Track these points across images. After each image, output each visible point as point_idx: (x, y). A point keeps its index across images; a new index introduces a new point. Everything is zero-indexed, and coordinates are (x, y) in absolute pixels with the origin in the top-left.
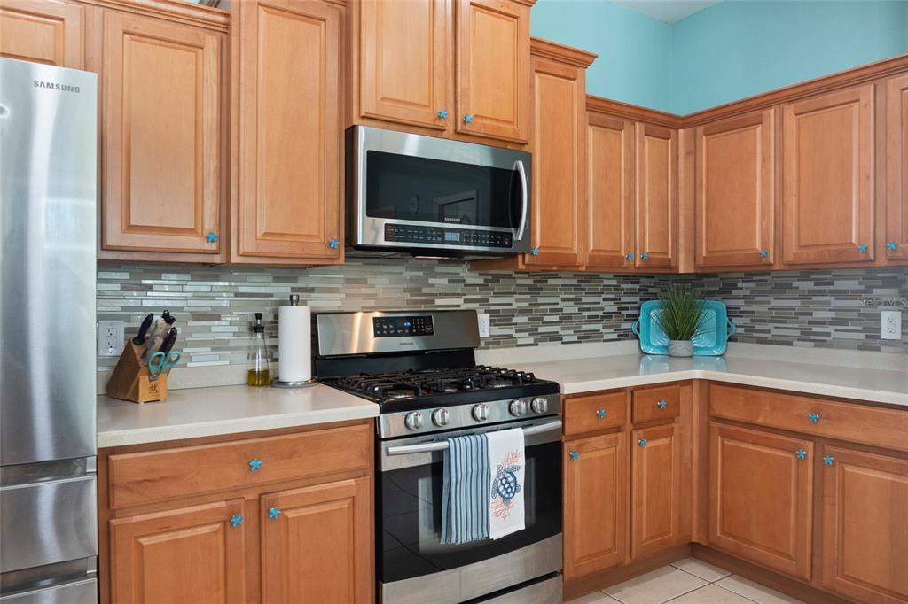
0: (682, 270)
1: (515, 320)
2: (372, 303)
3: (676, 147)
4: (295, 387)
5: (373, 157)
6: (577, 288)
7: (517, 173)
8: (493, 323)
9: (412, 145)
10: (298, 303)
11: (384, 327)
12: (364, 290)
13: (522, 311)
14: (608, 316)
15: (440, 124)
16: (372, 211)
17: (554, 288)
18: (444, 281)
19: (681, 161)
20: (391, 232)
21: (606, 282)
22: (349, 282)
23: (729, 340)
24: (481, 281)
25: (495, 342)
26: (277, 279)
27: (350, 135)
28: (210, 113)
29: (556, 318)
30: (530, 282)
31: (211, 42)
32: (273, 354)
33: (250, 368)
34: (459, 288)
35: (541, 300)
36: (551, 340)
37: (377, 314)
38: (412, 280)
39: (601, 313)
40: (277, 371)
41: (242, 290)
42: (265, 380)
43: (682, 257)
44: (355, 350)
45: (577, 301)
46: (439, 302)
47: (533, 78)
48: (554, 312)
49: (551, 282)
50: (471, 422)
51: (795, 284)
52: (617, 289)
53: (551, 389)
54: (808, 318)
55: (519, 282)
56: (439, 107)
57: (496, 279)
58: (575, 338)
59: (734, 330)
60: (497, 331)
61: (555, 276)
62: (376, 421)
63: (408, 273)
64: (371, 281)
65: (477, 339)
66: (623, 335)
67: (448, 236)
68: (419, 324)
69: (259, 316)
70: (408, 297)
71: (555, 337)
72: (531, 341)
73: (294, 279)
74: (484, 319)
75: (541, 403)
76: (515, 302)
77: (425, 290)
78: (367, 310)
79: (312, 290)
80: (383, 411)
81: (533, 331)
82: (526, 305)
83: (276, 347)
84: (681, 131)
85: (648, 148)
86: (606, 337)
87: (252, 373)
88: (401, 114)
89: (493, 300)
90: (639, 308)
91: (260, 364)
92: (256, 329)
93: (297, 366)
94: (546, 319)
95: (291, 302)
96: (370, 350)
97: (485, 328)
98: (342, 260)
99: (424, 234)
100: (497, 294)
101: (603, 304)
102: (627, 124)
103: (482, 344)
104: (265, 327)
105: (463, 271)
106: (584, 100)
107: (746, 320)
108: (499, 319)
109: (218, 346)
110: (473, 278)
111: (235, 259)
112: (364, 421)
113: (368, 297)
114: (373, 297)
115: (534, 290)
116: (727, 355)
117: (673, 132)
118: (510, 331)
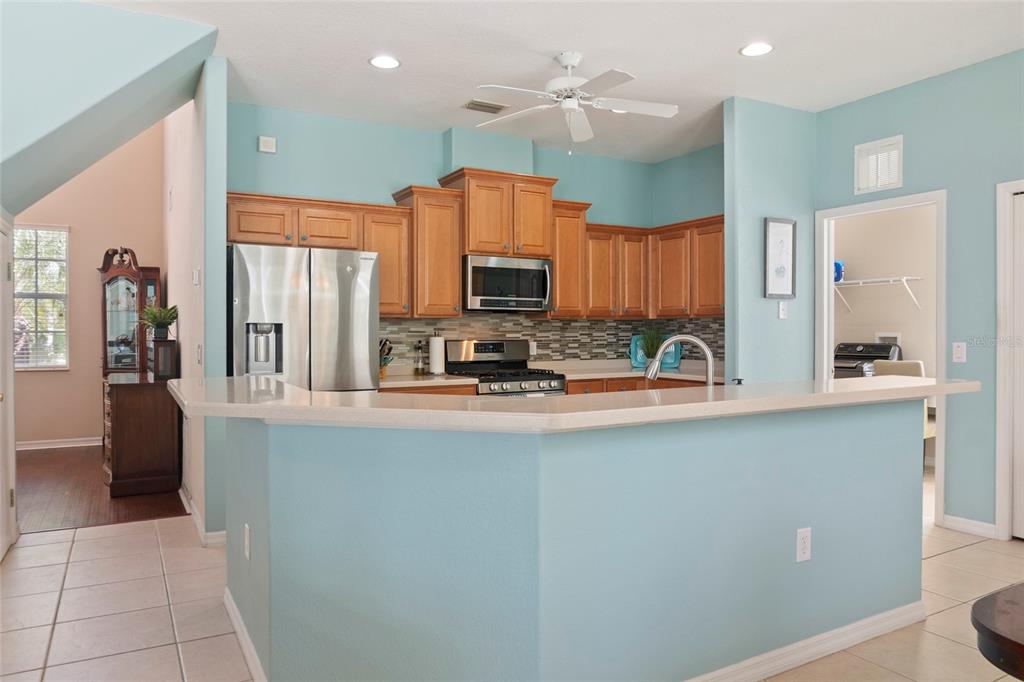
0: (651, 317)
1: (551, 346)
2: (473, 336)
3: (647, 245)
4: (438, 375)
5: (475, 269)
6: (589, 328)
7: (545, 271)
8: (538, 347)
9: (493, 262)
10: (438, 336)
11: (479, 348)
12: (469, 329)
13: (555, 341)
14: (610, 344)
15: (506, 251)
16: (475, 294)
17: (575, 328)
18: (511, 324)
19: (650, 254)
20: (483, 303)
21: (609, 324)
22: (461, 325)
23: (682, 358)
24: (531, 324)
25: (539, 358)
26: (427, 324)
27: (464, 259)
28: (405, 252)
29: (577, 345)
30: (560, 324)
31: (405, 222)
32: (427, 360)
33: (415, 366)
34: (519, 328)
35: (567, 335)
36: (574, 357)
37: (475, 342)
38: (494, 324)
39: (605, 343)
40: (429, 368)
41: (412, 329)
42: (424, 373)
43: (650, 309)
44: (463, 359)
45: (590, 335)
46: (508, 335)
47: (554, 220)
48: (575, 341)
49: (573, 324)
50: (519, 390)
51: (711, 325)
52: (616, 328)
53: (561, 377)
54: (715, 345)
55: (554, 324)
56: (505, 243)
57: (540, 323)
58: (589, 357)
59: (684, 353)
60: (541, 352)
61: (576, 321)
62: (477, 385)
63: (492, 320)
64: (472, 324)
65: (529, 356)
66: (621, 356)
67: (510, 304)
68: (497, 347)
69: (420, 342)
70: (491, 333)
71: (576, 356)
72: (561, 357)
73: (435, 324)
74: (533, 346)
75: (554, 384)
76: (551, 336)
77: (501, 329)
78: (470, 339)
79: (443, 329)
80: (480, 382)
81: (562, 352)
82: (558, 337)
83: (428, 358)
84: (650, 237)
85: (627, 249)
86: (609, 357)
87: (417, 369)
88: (488, 248)
89: (538, 335)
90: (630, 340)
91: (420, 365)
92: (417, 348)
93: (438, 366)
94: (570, 345)
95: (435, 336)
96: (471, 359)
97: (534, 349)
98: (461, 316)
99: (498, 303)
100: (541, 331)
101: (607, 337)
102: (613, 236)
103: (532, 358)
104: (423, 347)
105: (521, 319)
106: (584, 226)
107: (689, 347)
108: (542, 345)
109: (401, 356)
110: (527, 323)
111: (416, 316)
112: (472, 386)
113: (470, 333)
114: (473, 333)
115: (563, 329)
116: (681, 367)
117: (644, 238)
118: (549, 352)
